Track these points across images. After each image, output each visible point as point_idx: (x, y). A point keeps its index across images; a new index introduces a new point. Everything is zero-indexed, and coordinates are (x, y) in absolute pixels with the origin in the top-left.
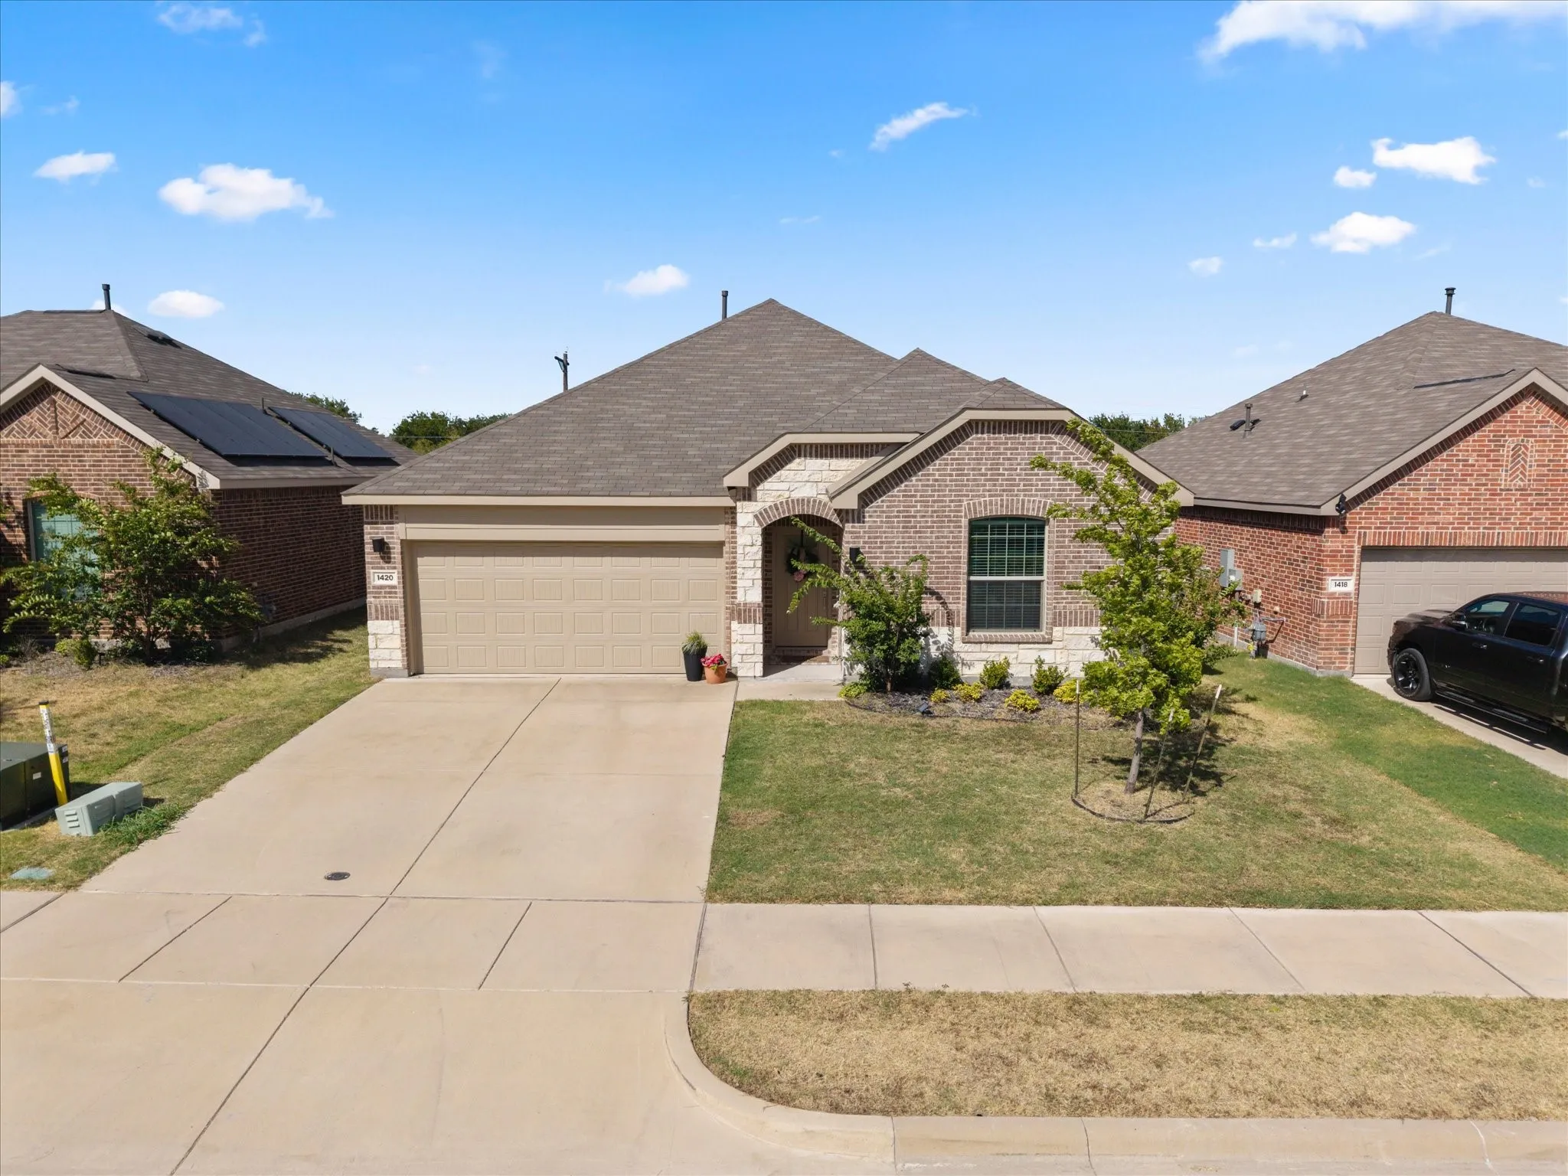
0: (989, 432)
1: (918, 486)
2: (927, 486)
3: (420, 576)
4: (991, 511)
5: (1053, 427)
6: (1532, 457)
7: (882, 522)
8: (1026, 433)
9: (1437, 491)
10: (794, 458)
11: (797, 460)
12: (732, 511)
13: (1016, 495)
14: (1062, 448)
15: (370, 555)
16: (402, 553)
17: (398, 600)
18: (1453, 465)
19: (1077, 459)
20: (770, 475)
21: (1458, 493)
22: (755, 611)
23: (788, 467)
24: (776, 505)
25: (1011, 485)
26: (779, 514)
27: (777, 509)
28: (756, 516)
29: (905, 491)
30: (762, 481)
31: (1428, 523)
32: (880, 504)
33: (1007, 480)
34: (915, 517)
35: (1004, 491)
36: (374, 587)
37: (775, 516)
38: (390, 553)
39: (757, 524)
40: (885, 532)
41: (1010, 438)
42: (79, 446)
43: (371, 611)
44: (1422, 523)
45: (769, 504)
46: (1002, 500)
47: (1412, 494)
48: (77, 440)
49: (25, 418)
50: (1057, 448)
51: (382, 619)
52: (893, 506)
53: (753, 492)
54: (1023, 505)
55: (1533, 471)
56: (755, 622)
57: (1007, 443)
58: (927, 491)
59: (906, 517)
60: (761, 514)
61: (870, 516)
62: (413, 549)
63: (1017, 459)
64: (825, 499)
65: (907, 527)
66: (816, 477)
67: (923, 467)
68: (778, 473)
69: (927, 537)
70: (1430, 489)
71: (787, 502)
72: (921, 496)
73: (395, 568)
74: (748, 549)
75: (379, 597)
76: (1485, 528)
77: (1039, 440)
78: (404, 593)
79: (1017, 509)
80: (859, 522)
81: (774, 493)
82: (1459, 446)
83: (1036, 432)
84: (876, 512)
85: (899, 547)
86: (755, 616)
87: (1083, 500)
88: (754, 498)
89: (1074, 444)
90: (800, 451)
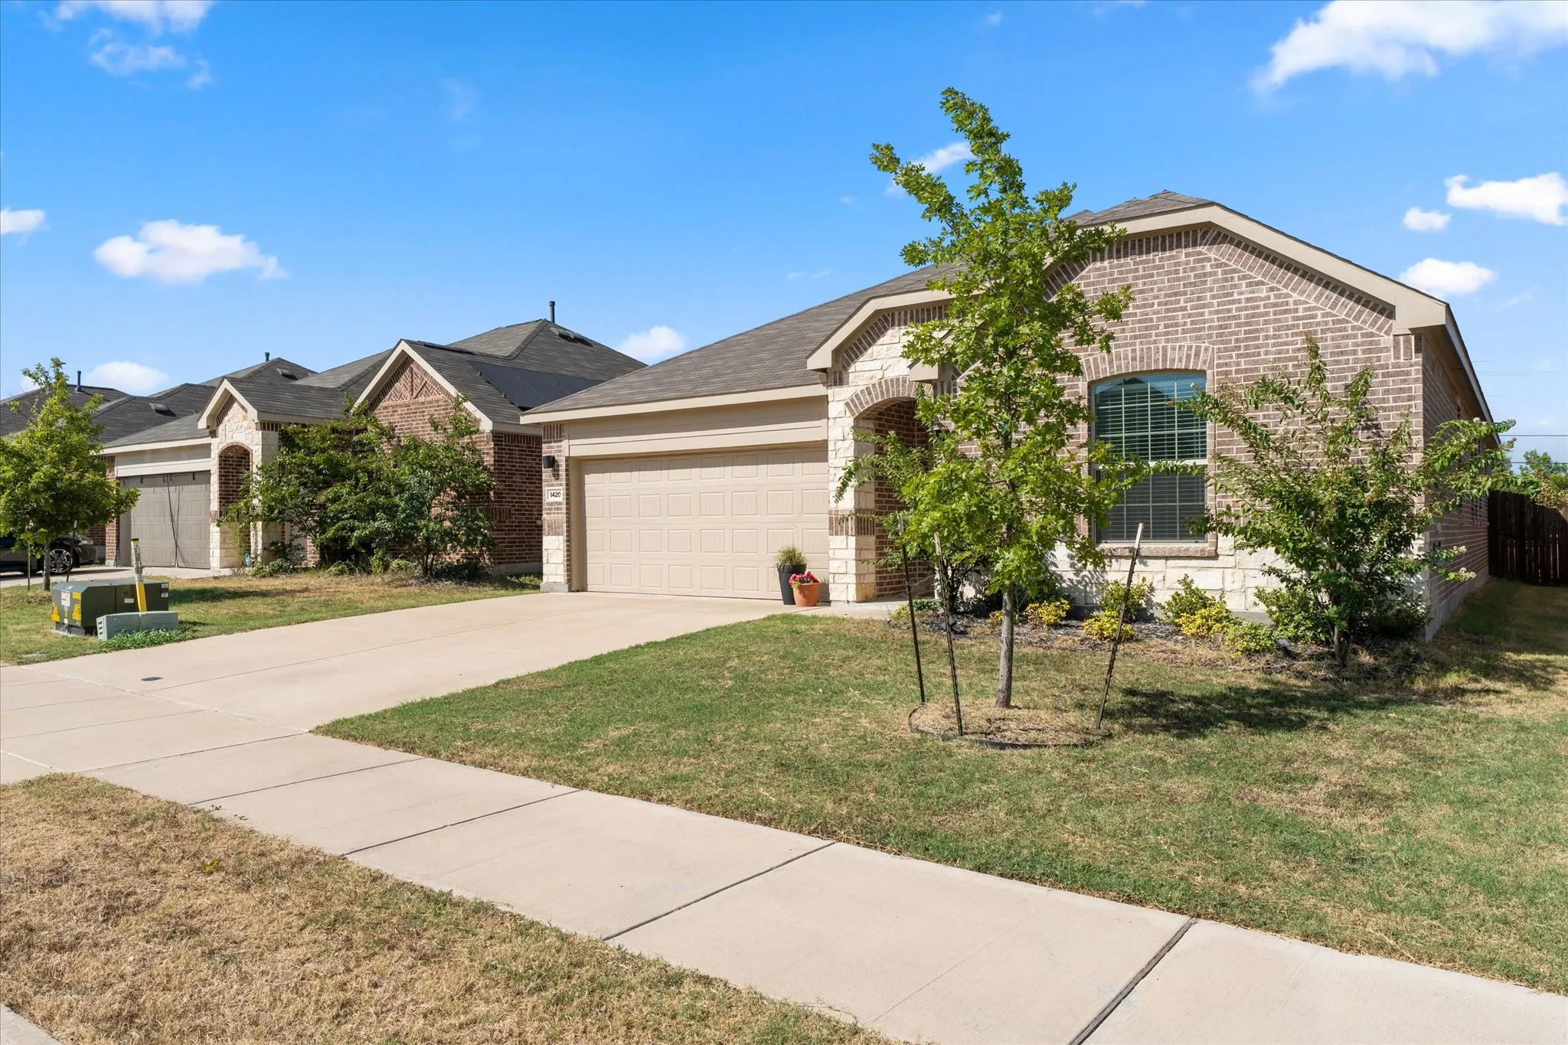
0: (1110, 257)
3: (587, 494)
4: (1119, 367)
5: (1203, 236)
8: (1164, 250)
10: (886, 329)
11: (890, 332)
12: (824, 400)
13: (1155, 342)
14: (1218, 266)
15: (547, 473)
16: (567, 470)
17: (563, 517)
19: (1244, 277)
20: (861, 353)
22: (847, 520)
23: (881, 341)
24: (868, 389)
25: (1147, 328)
26: (872, 399)
27: (870, 394)
28: (847, 404)
30: (853, 361)
33: (1140, 321)
35: (1136, 337)
36: (547, 504)
37: (868, 402)
38: (558, 470)
39: (848, 413)
41: (1141, 262)
42: (423, 403)
43: (545, 527)
45: (860, 389)
46: (1134, 351)
49: (397, 385)
50: (1212, 266)
51: (552, 535)
53: (845, 376)
54: (1165, 355)
56: (847, 534)
57: (1137, 270)
60: (852, 401)
62: (580, 466)
63: (1152, 290)
68: (870, 350)
71: (880, 383)
73: (561, 485)
74: (839, 444)
75: (550, 514)
77: (1183, 258)
78: (567, 509)
79: (1157, 361)
81: (867, 374)
83: (1179, 246)
86: (848, 526)
87: (1257, 338)
88: (845, 381)
89: (1240, 256)
90: (893, 320)
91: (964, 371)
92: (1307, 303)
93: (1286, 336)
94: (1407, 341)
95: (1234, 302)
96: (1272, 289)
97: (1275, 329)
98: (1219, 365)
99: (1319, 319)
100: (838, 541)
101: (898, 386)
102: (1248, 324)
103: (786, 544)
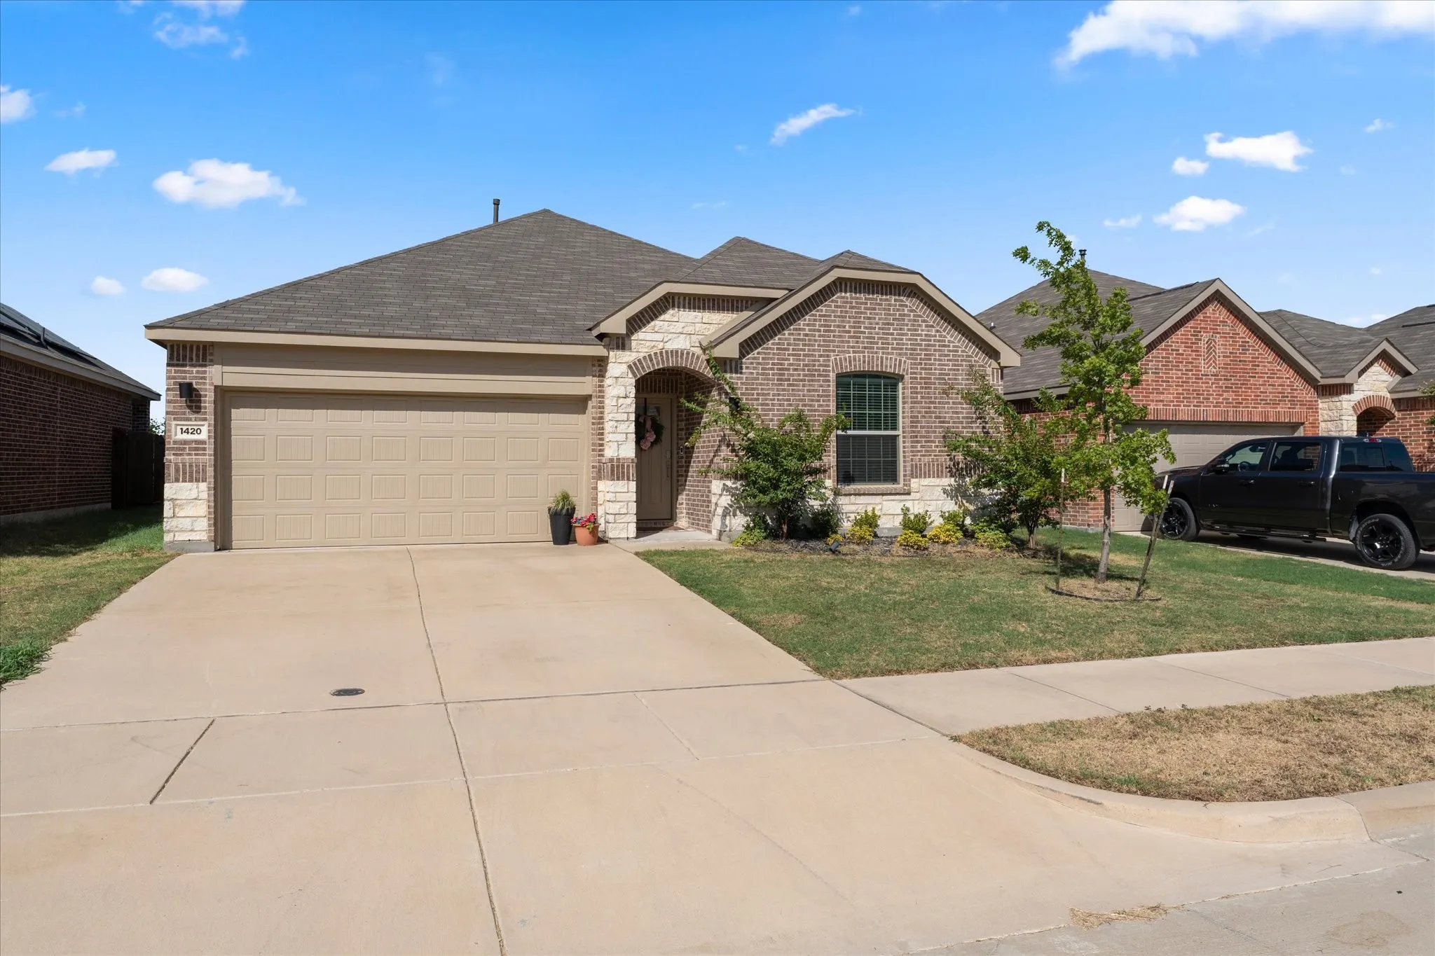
0: (851, 291)
1: (790, 339)
2: (799, 340)
3: (233, 432)
4: (855, 366)
5: (904, 290)
6: (1219, 350)
7: (758, 374)
8: (882, 294)
9: (1160, 375)
10: (668, 309)
11: (671, 312)
12: (603, 360)
13: (876, 353)
14: (912, 311)
15: (174, 403)
16: (215, 402)
17: (208, 458)
18: (1169, 354)
19: (924, 321)
20: (644, 325)
21: (1174, 376)
22: (628, 466)
23: (662, 318)
24: (650, 356)
25: (871, 343)
27: (651, 360)
28: (630, 367)
29: (779, 344)
30: (636, 330)
31: (1157, 401)
32: (756, 355)
33: (867, 338)
34: (789, 370)
35: (865, 348)
36: (175, 442)
37: (649, 368)
38: (200, 401)
39: (630, 375)
40: (761, 384)
41: (870, 299)
43: (170, 471)
44: (1152, 401)
45: (641, 356)
46: (864, 357)
50: (908, 310)
51: (184, 481)
52: (768, 359)
53: (627, 342)
54: (882, 362)
55: (1221, 361)
56: (628, 479)
57: (866, 304)
58: (798, 345)
59: (780, 369)
60: (635, 364)
61: (747, 368)
62: (229, 397)
63: (875, 318)
64: (698, 351)
65: (781, 380)
66: (690, 329)
67: (795, 321)
68: (652, 323)
69: (799, 390)
70: (1156, 373)
71: (661, 353)
72: (793, 350)
73: (205, 419)
74: (620, 401)
75: (181, 455)
76: (1194, 406)
77: (893, 302)
78: (215, 448)
79: (877, 365)
80: (736, 373)
81: (648, 344)
82: (1172, 338)
83: (891, 294)
84: (752, 363)
85: (774, 400)
86: (628, 473)
87: (930, 359)
88: (627, 346)
89: (922, 308)
90: (673, 302)
91: (748, 354)
92: (954, 342)
93: (945, 360)
94: (997, 372)
95: (919, 335)
96: (937, 331)
97: (939, 356)
98: (911, 373)
99: (960, 353)
100: (606, 487)
101: (677, 357)
102: (926, 350)
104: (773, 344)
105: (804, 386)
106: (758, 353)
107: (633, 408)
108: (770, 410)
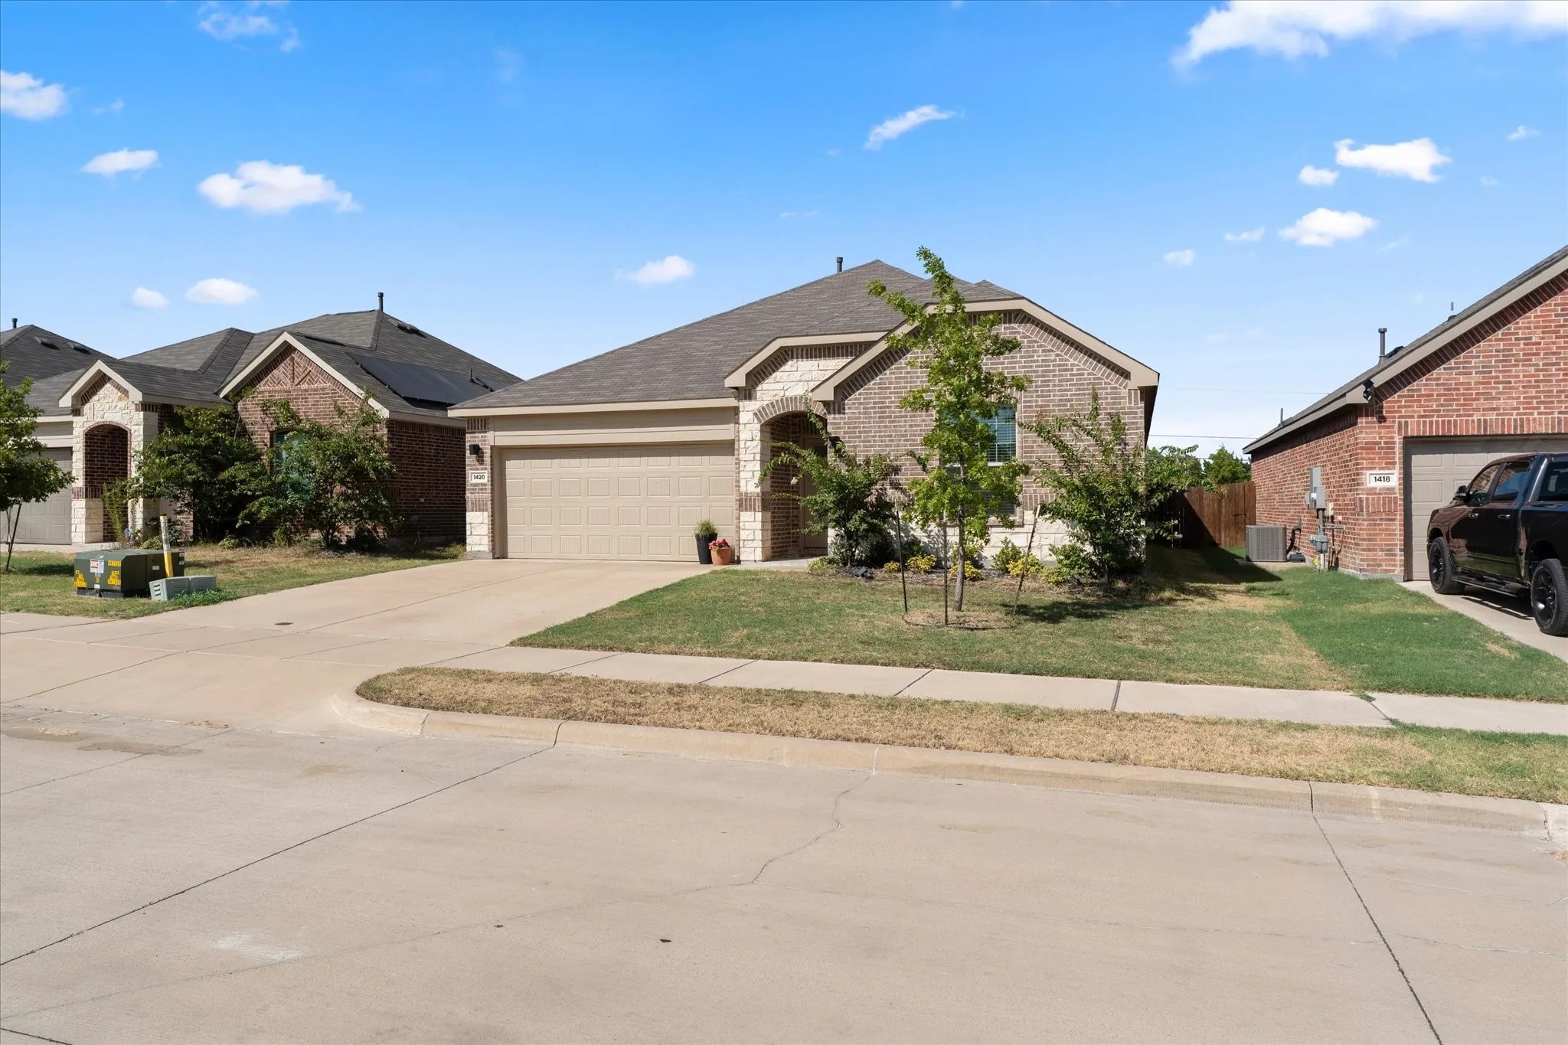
1: (891, 378)
2: (900, 378)
3: (507, 477)
5: (1016, 317)
7: (859, 413)
9: (1493, 374)
10: (787, 361)
11: (790, 363)
12: (736, 410)
14: (1025, 337)
15: (470, 459)
16: (491, 457)
17: (487, 496)
18: (1512, 345)
19: (1041, 346)
20: (767, 377)
21: (1521, 375)
22: (755, 499)
23: (782, 369)
24: (772, 403)
26: (775, 412)
27: (773, 407)
28: (755, 414)
29: (880, 383)
30: (760, 382)
31: (1484, 410)
32: (857, 396)
34: (890, 407)
36: (471, 484)
37: (771, 414)
38: (483, 457)
39: (756, 421)
40: (863, 423)
42: (306, 390)
43: (469, 505)
44: (1478, 410)
45: (765, 403)
47: (1462, 379)
48: (304, 386)
49: (275, 372)
50: (1021, 337)
51: (476, 511)
52: (870, 398)
53: (753, 393)
56: (755, 510)
58: (900, 383)
59: (881, 408)
60: (760, 411)
61: (849, 408)
62: (502, 454)
65: (883, 417)
66: (808, 377)
67: (896, 361)
68: (774, 375)
69: (901, 426)
70: (1484, 372)
71: (782, 400)
72: (895, 388)
73: (486, 469)
74: (748, 444)
75: (474, 493)
76: (1559, 413)
78: (492, 489)
80: (839, 413)
81: (771, 393)
82: (1518, 323)
84: (854, 404)
85: (875, 436)
86: (755, 505)
87: (1049, 386)
88: (753, 397)
89: (1038, 332)
90: (792, 355)
91: (850, 395)
92: (1078, 365)
93: (1067, 385)
94: (1136, 394)
95: (1034, 361)
96: (1057, 355)
97: (1059, 381)
98: (1025, 402)
99: (1086, 376)
100: (746, 516)
101: (796, 402)
102: (1043, 376)
103: (705, 518)
104: (874, 384)
105: (905, 421)
106: (860, 394)
107: (758, 449)
108: (872, 446)
